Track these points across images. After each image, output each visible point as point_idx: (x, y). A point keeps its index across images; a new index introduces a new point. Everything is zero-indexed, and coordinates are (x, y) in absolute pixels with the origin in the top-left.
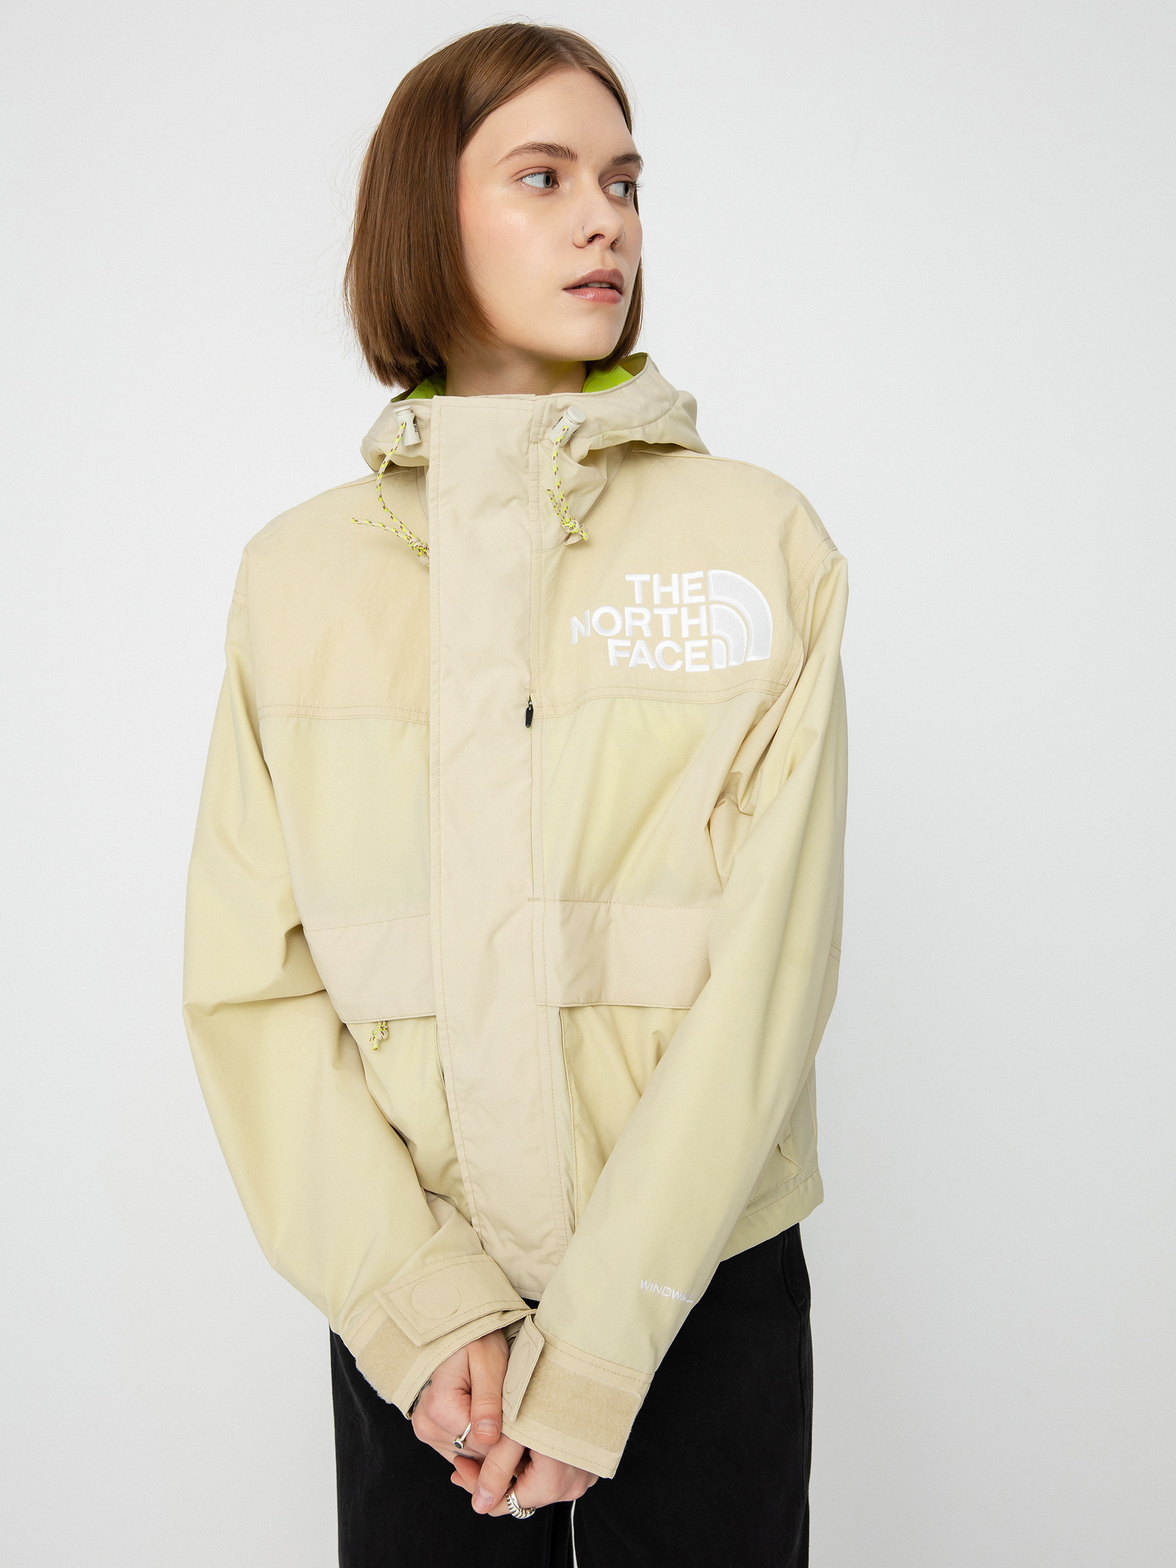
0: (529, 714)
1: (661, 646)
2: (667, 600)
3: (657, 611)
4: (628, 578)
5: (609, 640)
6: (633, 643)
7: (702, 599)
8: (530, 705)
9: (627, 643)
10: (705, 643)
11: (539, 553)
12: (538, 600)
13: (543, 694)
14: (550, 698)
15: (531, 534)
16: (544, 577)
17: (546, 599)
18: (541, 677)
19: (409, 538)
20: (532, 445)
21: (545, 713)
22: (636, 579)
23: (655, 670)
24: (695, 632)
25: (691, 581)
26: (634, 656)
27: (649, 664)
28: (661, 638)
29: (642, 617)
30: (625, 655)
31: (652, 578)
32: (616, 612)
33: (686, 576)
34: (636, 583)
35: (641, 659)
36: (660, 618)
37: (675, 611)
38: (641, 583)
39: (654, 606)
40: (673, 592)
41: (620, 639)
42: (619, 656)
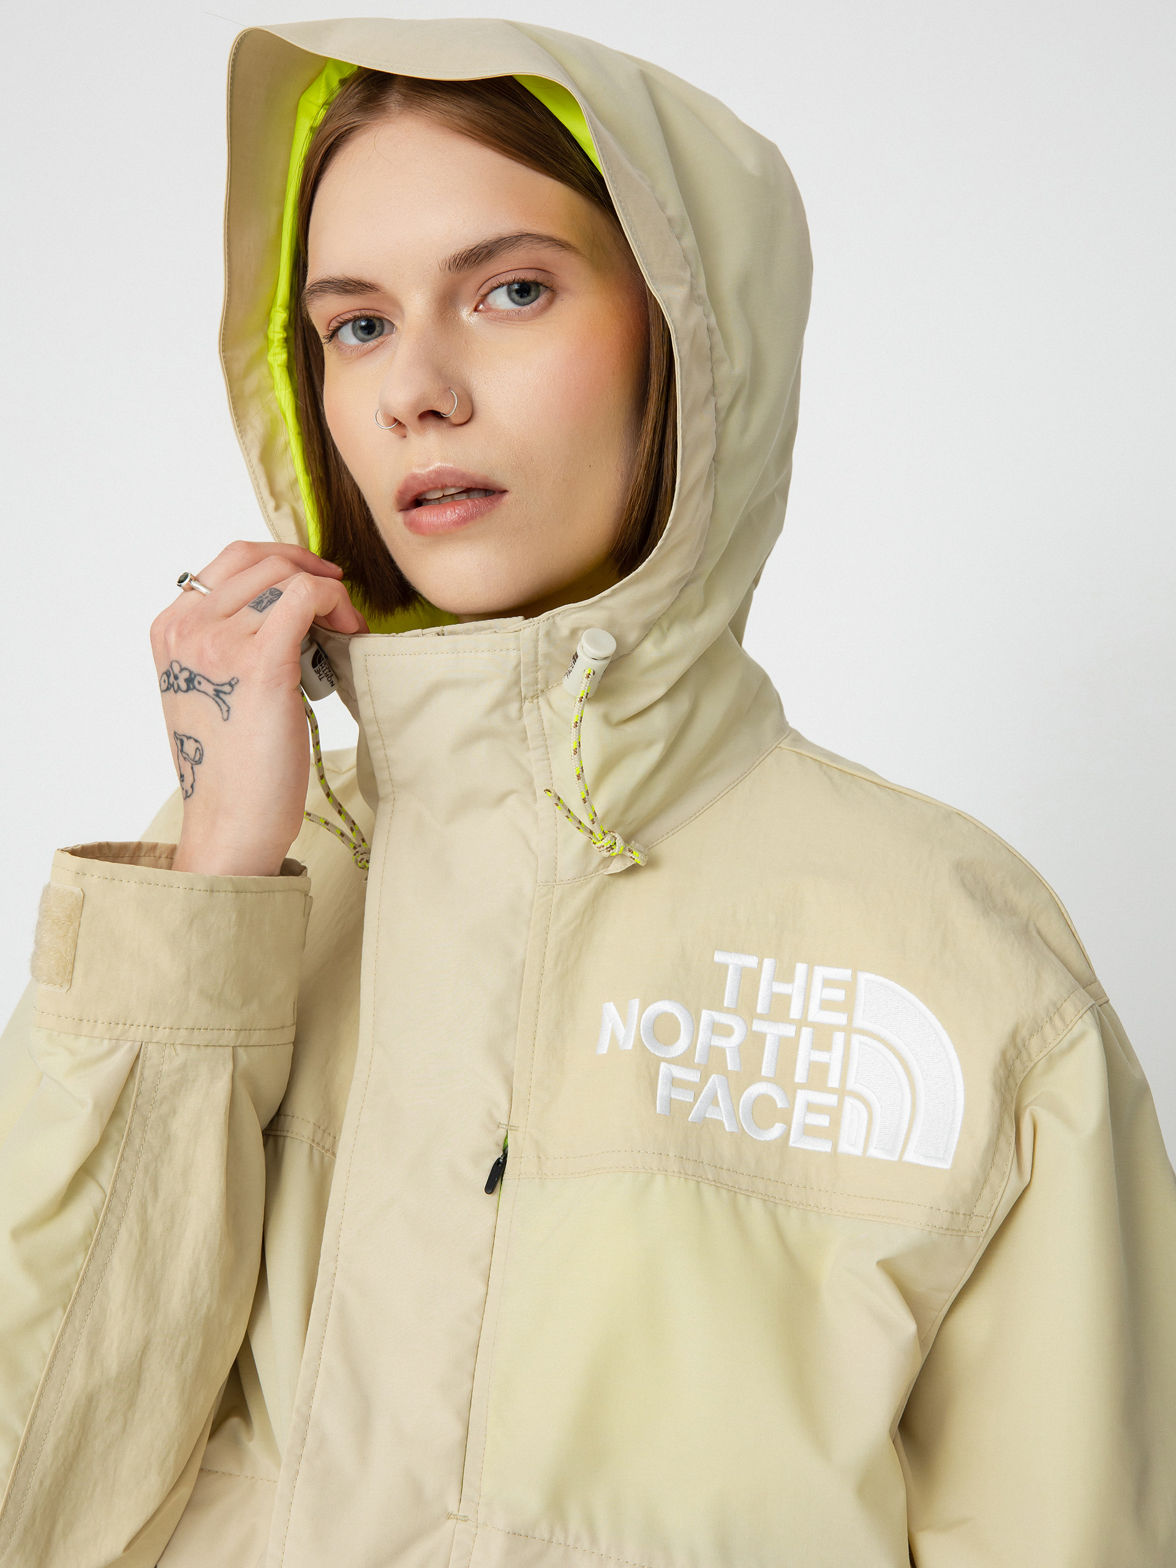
1: (757, 1089)
2: (779, 1008)
3: (758, 1026)
4: (719, 957)
5: (664, 1064)
6: (704, 1078)
7: (840, 1019)
8: (502, 1154)
9: (693, 1076)
10: (831, 1100)
11: (547, 888)
12: (538, 969)
13: (527, 1135)
14: (537, 1143)
15: (539, 853)
16: (554, 930)
17: (556, 965)
18: (532, 1102)
19: (355, 849)
20: (528, 704)
21: (523, 1170)
22: (733, 961)
23: (732, 1133)
24: (818, 1076)
25: (828, 983)
26: (701, 1102)
27: (724, 1121)
28: (754, 1076)
29: (727, 1031)
30: (686, 1097)
31: (760, 964)
32: (683, 1015)
33: (820, 972)
34: (731, 969)
35: (710, 1107)
36: (761, 1038)
37: (790, 1032)
38: (739, 969)
39: (755, 1015)
40: (794, 997)
41: (683, 1066)
42: (674, 1098)
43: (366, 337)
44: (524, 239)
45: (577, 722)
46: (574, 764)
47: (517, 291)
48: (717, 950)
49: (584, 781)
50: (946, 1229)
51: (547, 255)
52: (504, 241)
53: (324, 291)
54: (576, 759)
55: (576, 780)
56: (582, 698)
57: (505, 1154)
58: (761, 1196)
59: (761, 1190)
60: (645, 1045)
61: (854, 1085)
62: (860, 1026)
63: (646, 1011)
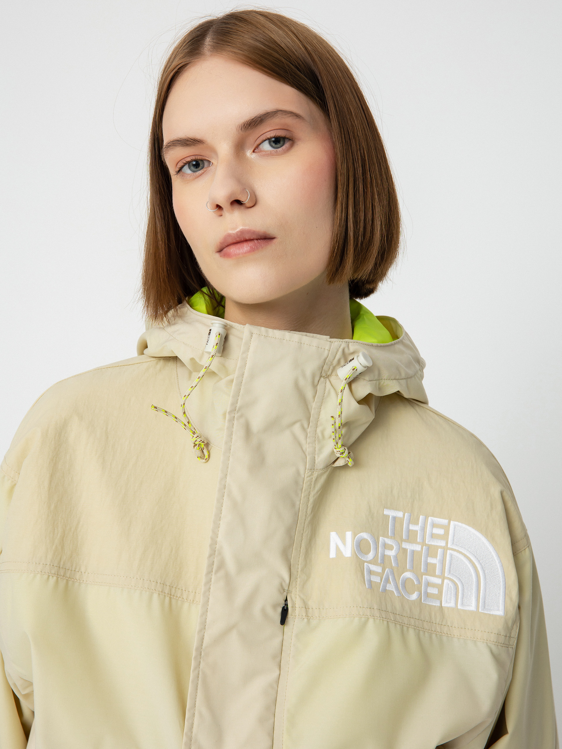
0: (285, 612)
3: (405, 545)
4: (386, 512)
5: (365, 564)
6: (383, 571)
8: (285, 605)
9: (379, 570)
10: (438, 581)
11: (311, 472)
12: (305, 513)
13: (298, 597)
14: (303, 600)
15: (307, 454)
16: (312, 494)
17: (312, 512)
18: (299, 580)
19: (193, 435)
20: (322, 379)
21: (297, 614)
22: (391, 514)
23: (398, 596)
24: (431, 570)
25: (434, 525)
26: (384, 582)
27: (394, 591)
28: (404, 570)
29: (391, 548)
30: (377, 580)
31: (404, 515)
32: (372, 540)
33: (430, 520)
34: (390, 517)
35: (388, 584)
36: (405, 550)
37: (417, 548)
38: (394, 518)
39: (402, 540)
40: (419, 531)
41: (374, 564)
42: (372, 580)
43: (195, 170)
44: (278, 112)
45: (342, 390)
46: (338, 409)
47: (274, 142)
48: (387, 508)
49: (341, 419)
50: (496, 642)
51: (289, 121)
52: (269, 114)
53: (175, 146)
54: (339, 408)
55: (338, 417)
56: (347, 378)
57: (286, 605)
58: (413, 627)
59: (413, 624)
60: (357, 555)
61: (448, 575)
62: (451, 547)
63: (356, 538)
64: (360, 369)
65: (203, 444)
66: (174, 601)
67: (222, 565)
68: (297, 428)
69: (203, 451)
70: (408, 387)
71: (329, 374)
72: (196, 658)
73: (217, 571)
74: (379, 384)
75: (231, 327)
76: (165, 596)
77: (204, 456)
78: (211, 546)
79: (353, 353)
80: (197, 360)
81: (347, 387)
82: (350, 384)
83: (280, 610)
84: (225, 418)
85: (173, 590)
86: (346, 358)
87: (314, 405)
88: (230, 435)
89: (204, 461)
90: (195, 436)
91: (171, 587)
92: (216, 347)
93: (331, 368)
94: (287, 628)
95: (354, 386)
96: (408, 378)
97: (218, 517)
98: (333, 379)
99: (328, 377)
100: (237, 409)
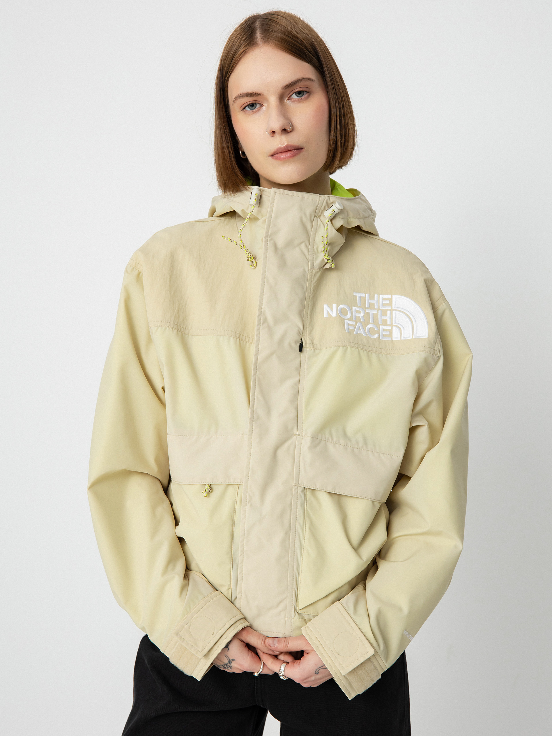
0: (301, 346)
1: (369, 326)
3: (367, 311)
4: (355, 294)
5: (345, 320)
6: (356, 324)
7: (389, 308)
9: (353, 323)
10: (389, 328)
11: (312, 270)
12: (309, 293)
13: (308, 338)
14: (311, 340)
15: (309, 261)
16: (313, 282)
17: (313, 293)
18: (308, 329)
19: (246, 252)
20: (316, 218)
21: (308, 347)
22: (358, 295)
23: (365, 337)
24: (384, 322)
25: (384, 299)
26: (357, 329)
27: (363, 334)
28: (368, 323)
29: (360, 312)
30: (352, 328)
31: (365, 296)
32: (348, 308)
33: (381, 296)
34: (358, 297)
35: (359, 331)
36: (368, 314)
37: (375, 312)
38: (360, 297)
39: (366, 308)
40: (375, 303)
41: (350, 320)
42: (349, 328)
43: (252, 108)
44: (304, 79)
45: (327, 222)
46: (325, 233)
47: (298, 94)
48: (355, 292)
49: (327, 239)
52: (299, 80)
53: (244, 96)
55: (325, 238)
56: (329, 216)
57: (302, 342)
58: (375, 352)
59: (375, 350)
60: (339, 315)
61: (394, 323)
62: (394, 309)
63: (339, 307)
64: (337, 211)
65: (252, 257)
66: (241, 342)
67: (265, 320)
68: (303, 246)
69: (253, 262)
70: (364, 223)
71: (319, 215)
72: (254, 369)
73: (263, 324)
74: (348, 221)
75: (263, 191)
76: (237, 339)
77: (254, 265)
78: (259, 310)
79: (332, 203)
80: (246, 210)
81: (330, 221)
82: (331, 220)
83: (299, 345)
84: (263, 241)
85: (241, 336)
86: (329, 205)
87: (312, 233)
88: (266, 249)
89: (254, 267)
90: (248, 252)
91: (240, 334)
92: (255, 200)
93: (321, 211)
94: (303, 354)
95: (333, 221)
96: (364, 218)
97: (262, 294)
98: (322, 218)
99: (319, 217)
100: (269, 235)
